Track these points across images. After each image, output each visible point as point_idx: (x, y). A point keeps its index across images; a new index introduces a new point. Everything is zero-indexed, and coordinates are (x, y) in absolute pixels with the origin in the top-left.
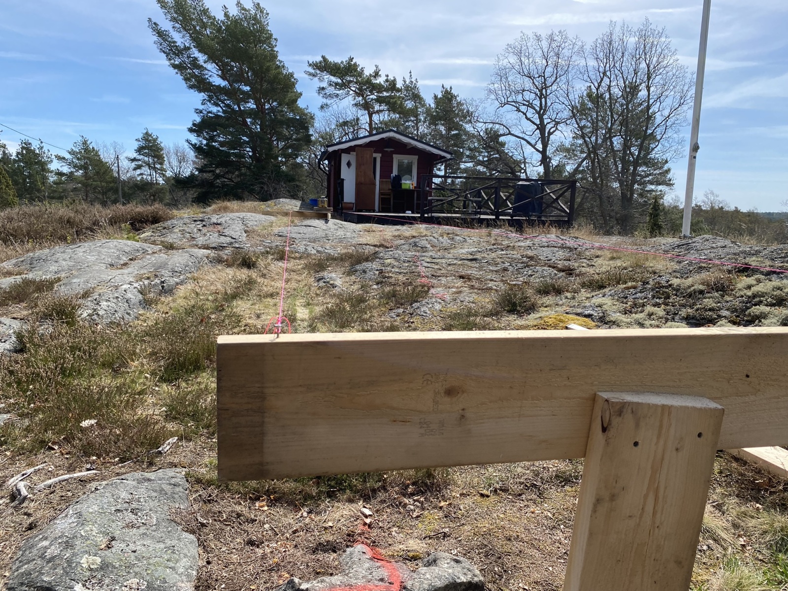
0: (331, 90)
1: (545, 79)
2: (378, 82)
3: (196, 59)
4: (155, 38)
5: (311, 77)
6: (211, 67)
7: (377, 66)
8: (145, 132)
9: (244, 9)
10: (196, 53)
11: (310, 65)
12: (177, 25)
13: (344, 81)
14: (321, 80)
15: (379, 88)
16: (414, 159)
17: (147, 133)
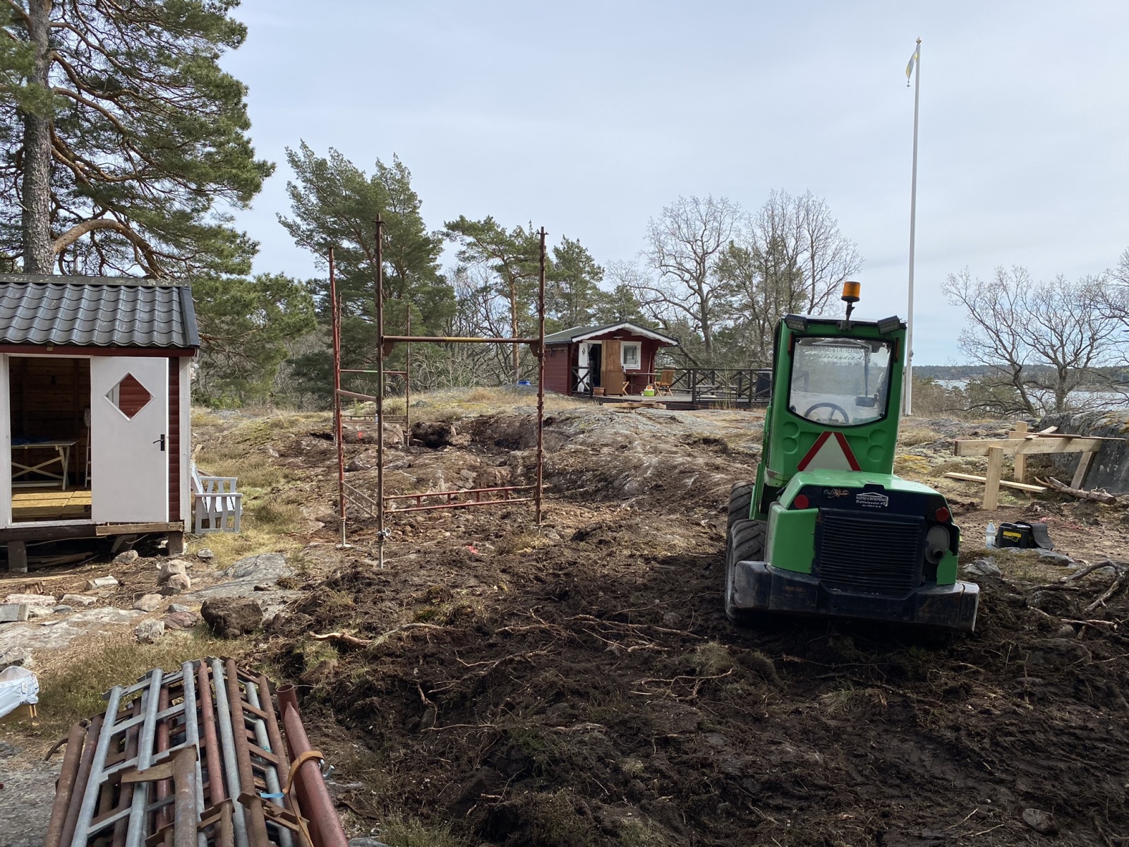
1: (703, 244)
4: (293, 202)
7: (520, 227)
16: (639, 344)
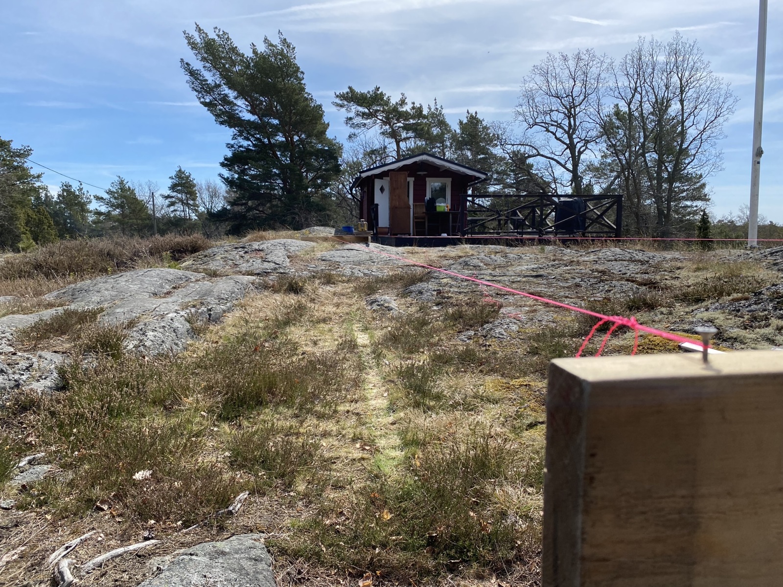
0: (358, 120)
1: (573, 99)
2: (404, 109)
3: (226, 95)
4: (188, 78)
5: (339, 108)
6: (241, 103)
7: (402, 94)
8: (178, 169)
9: (272, 45)
10: (226, 90)
11: (337, 96)
12: (208, 65)
13: (371, 110)
14: (348, 111)
15: (405, 116)
16: (448, 181)
17: (180, 170)
